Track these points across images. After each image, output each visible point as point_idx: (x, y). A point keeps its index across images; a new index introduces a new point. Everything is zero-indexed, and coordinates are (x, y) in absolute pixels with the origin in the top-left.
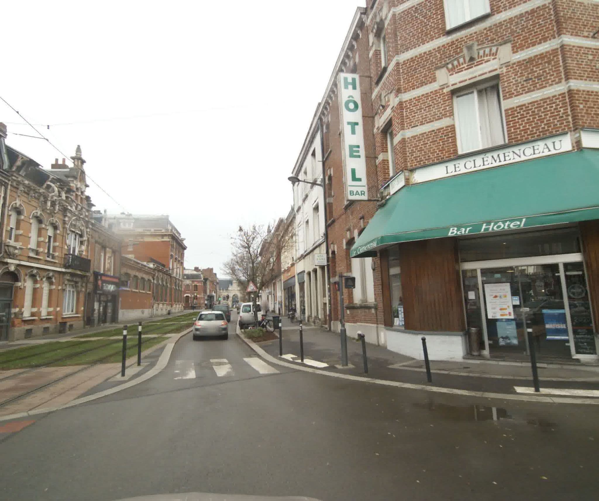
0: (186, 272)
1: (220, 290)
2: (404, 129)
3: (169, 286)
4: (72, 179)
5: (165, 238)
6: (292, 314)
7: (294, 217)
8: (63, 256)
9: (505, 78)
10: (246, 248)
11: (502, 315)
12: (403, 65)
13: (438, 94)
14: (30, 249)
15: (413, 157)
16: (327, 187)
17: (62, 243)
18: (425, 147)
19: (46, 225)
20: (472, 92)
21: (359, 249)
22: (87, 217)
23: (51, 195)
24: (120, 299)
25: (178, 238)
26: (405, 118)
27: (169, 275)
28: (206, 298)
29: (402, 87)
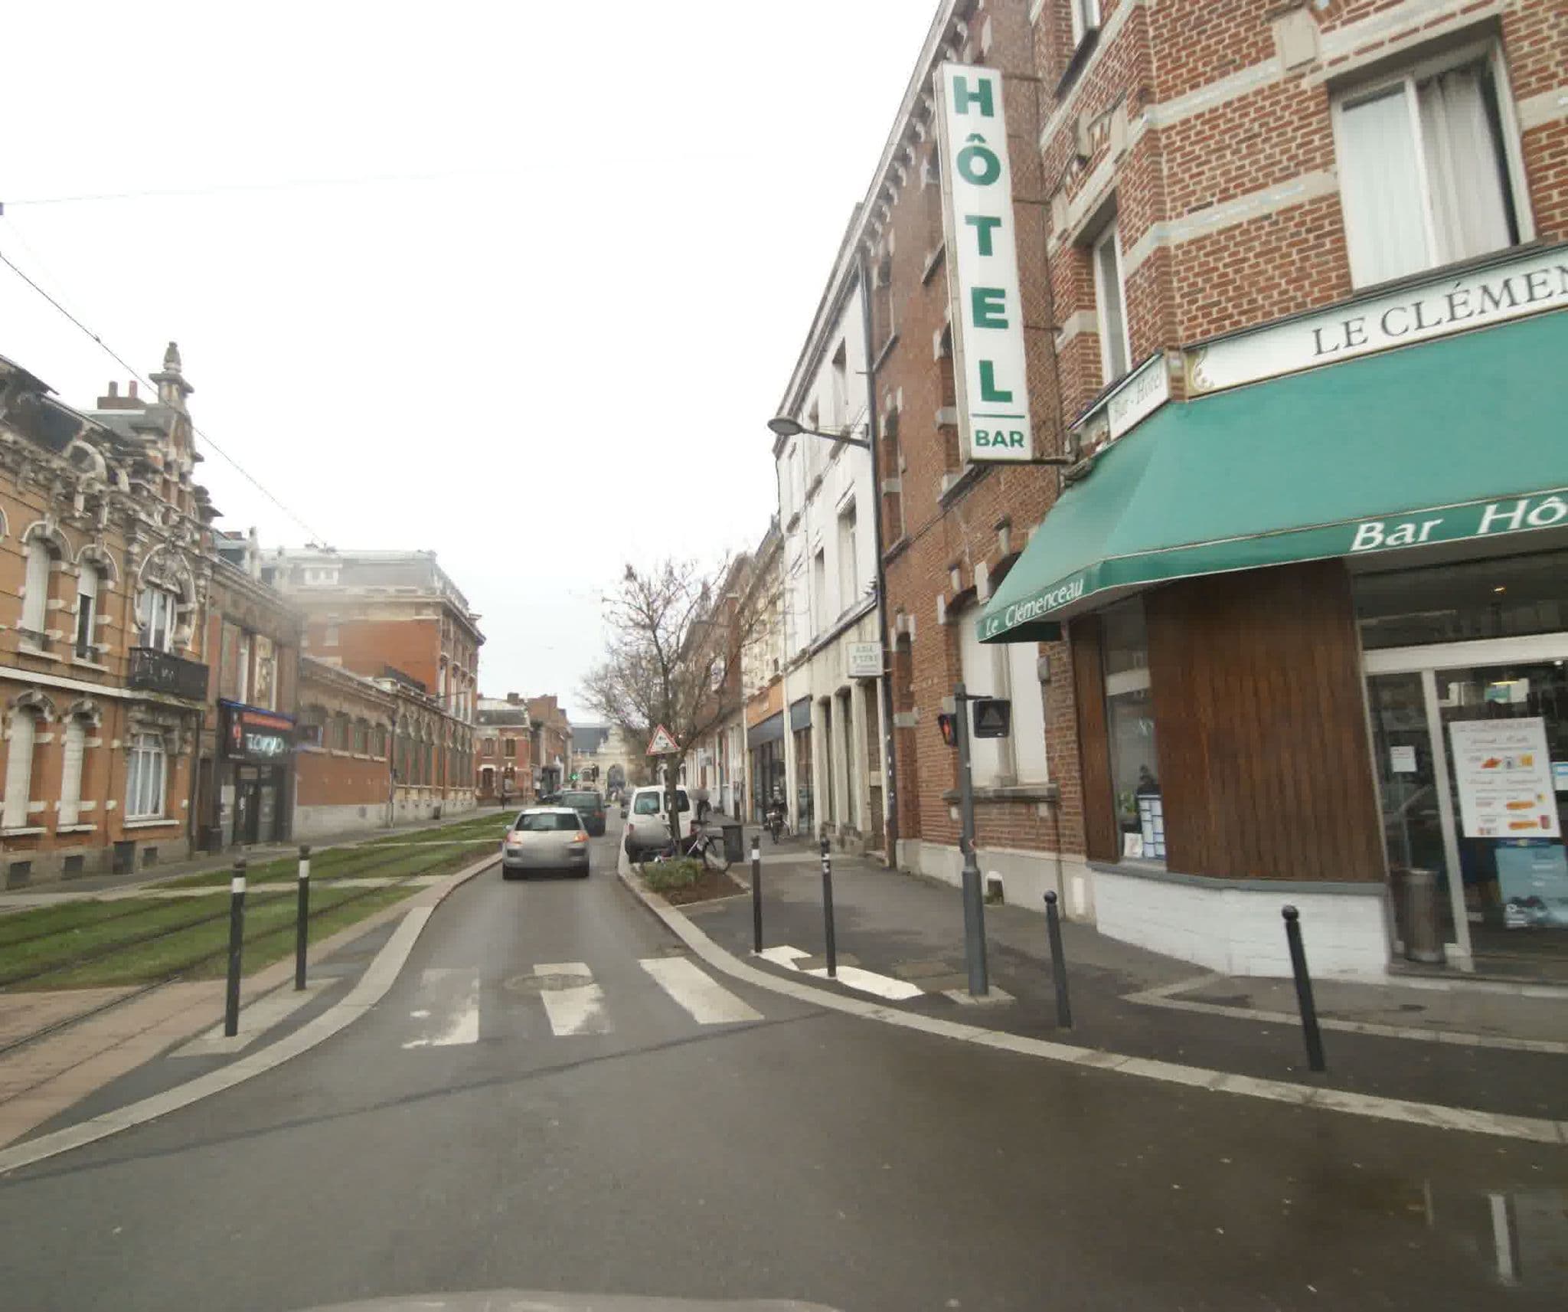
0: (483, 706)
1: (575, 752)
2: (1163, 218)
3: (436, 742)
4: (152, 437)
5: (425, 612)
6: (776, 818)
7: (780, 547)
8: (126, 655)
9: (1522, 25)
10: (644, 627)
11: (1514, 826)
12: (1158, 12)
13: (1282, 97)
14: (22, 631)
15: (1194, 307)
16: (882, 448)
17: (123, 618)
18: (1236, 272)
19: (72, 564)
20: (1399, 89)
21: (1014, 611)
22: (199, 547)
23: (84, 477)
24: (297, 778)
25: (461, 613)
26: (1165, 181)
27: (435, 713)
28: (538, 773)
29: (1155, 82)
